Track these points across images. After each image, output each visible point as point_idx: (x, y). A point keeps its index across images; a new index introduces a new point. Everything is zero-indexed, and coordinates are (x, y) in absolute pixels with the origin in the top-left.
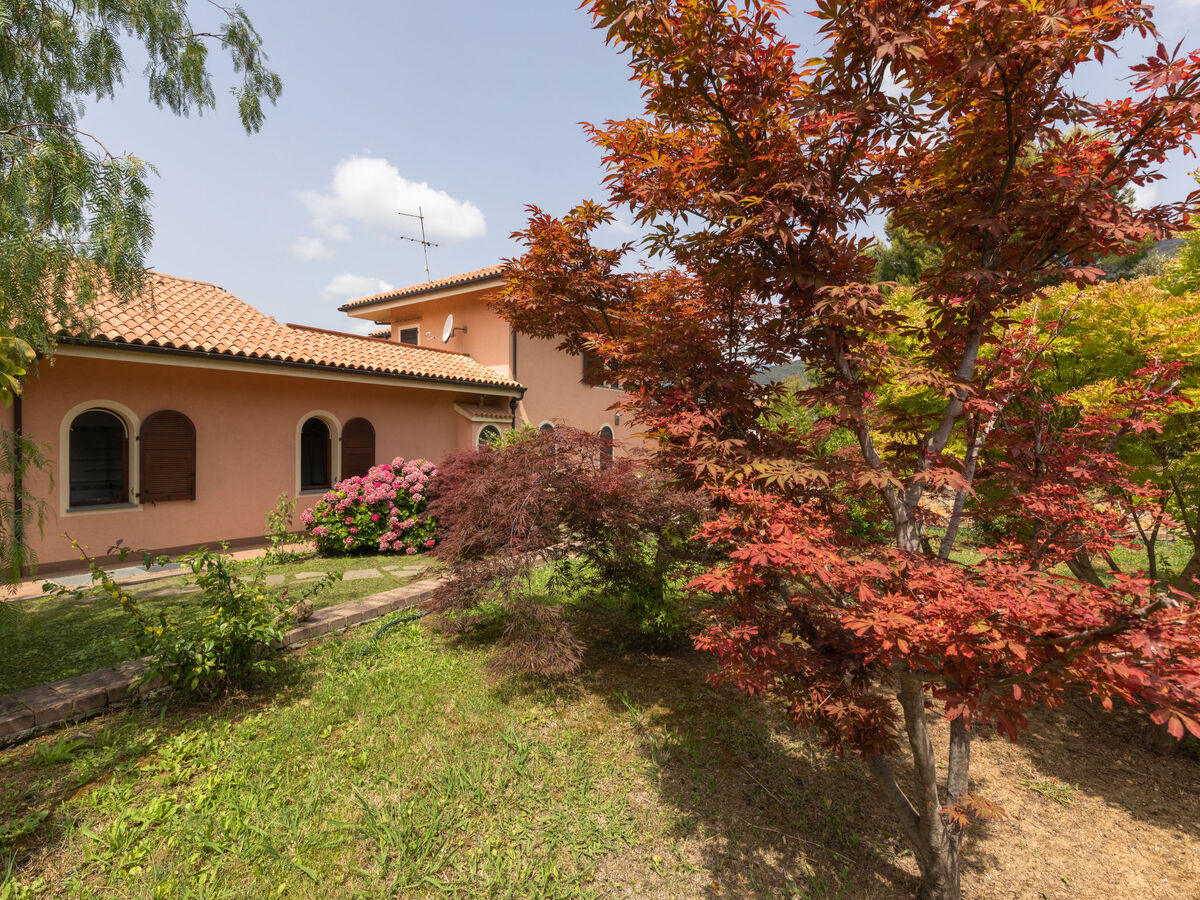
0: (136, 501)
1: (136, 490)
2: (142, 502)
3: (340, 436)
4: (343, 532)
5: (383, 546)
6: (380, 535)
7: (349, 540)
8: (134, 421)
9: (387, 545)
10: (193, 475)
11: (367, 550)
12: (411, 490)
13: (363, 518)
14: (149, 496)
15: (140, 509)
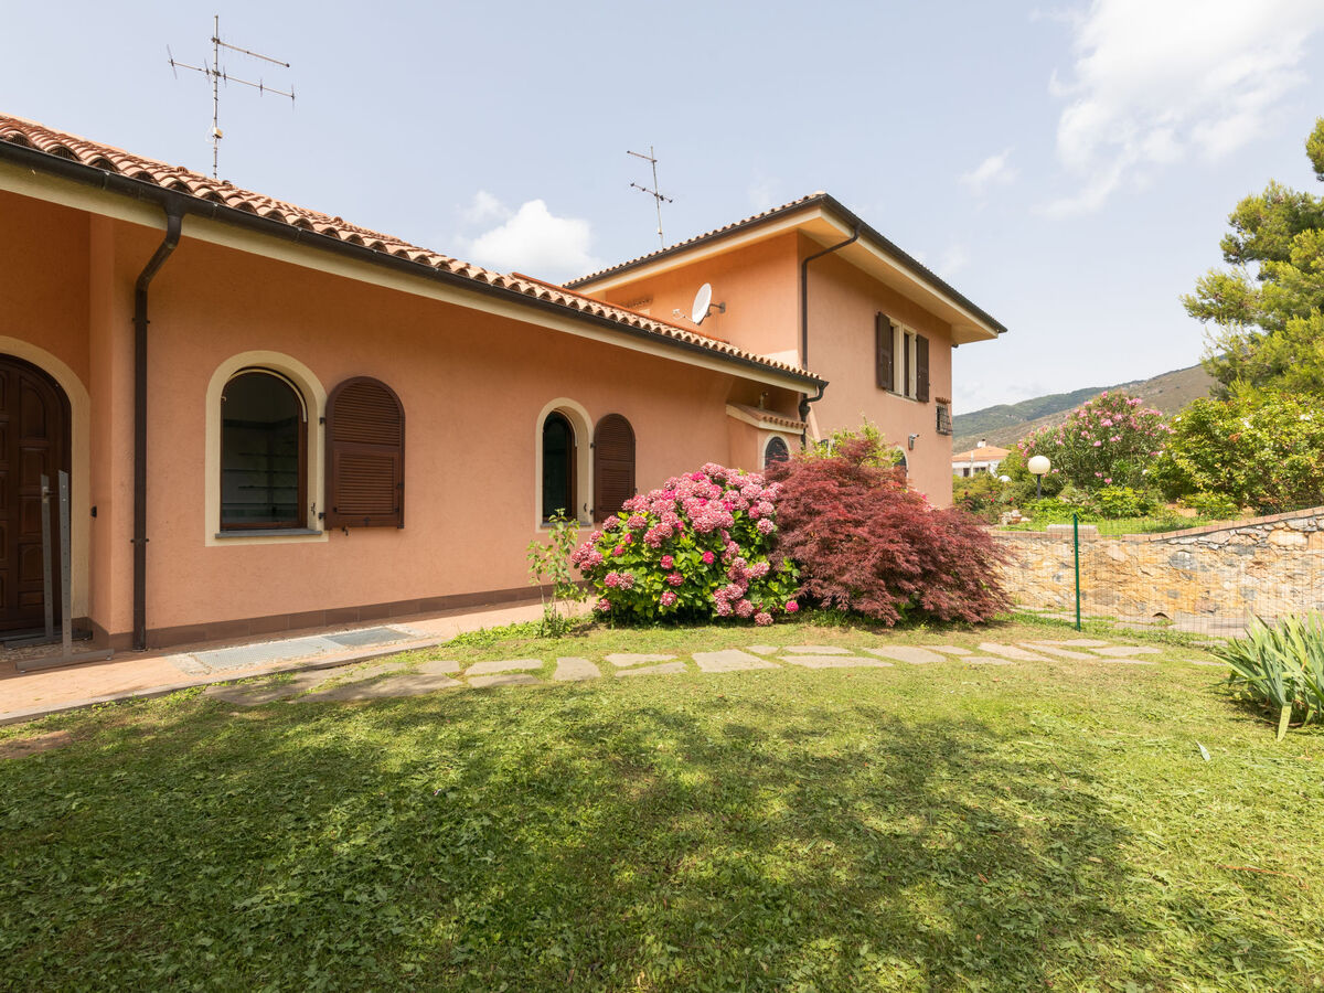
0: (319, 525)
1: (320, 508)
2: (328, 527)
3: (591, 440)
4: (655, 582)
5: (722, 608)
6: (713, 590)
7: (668, 597)
8: (317, 393)
9: (728, 607)
10: (400, 487)
11: (693, 616)
12: (752, 513)
13: (688, 558)
14: (338, 520)
15: (325, 538)
